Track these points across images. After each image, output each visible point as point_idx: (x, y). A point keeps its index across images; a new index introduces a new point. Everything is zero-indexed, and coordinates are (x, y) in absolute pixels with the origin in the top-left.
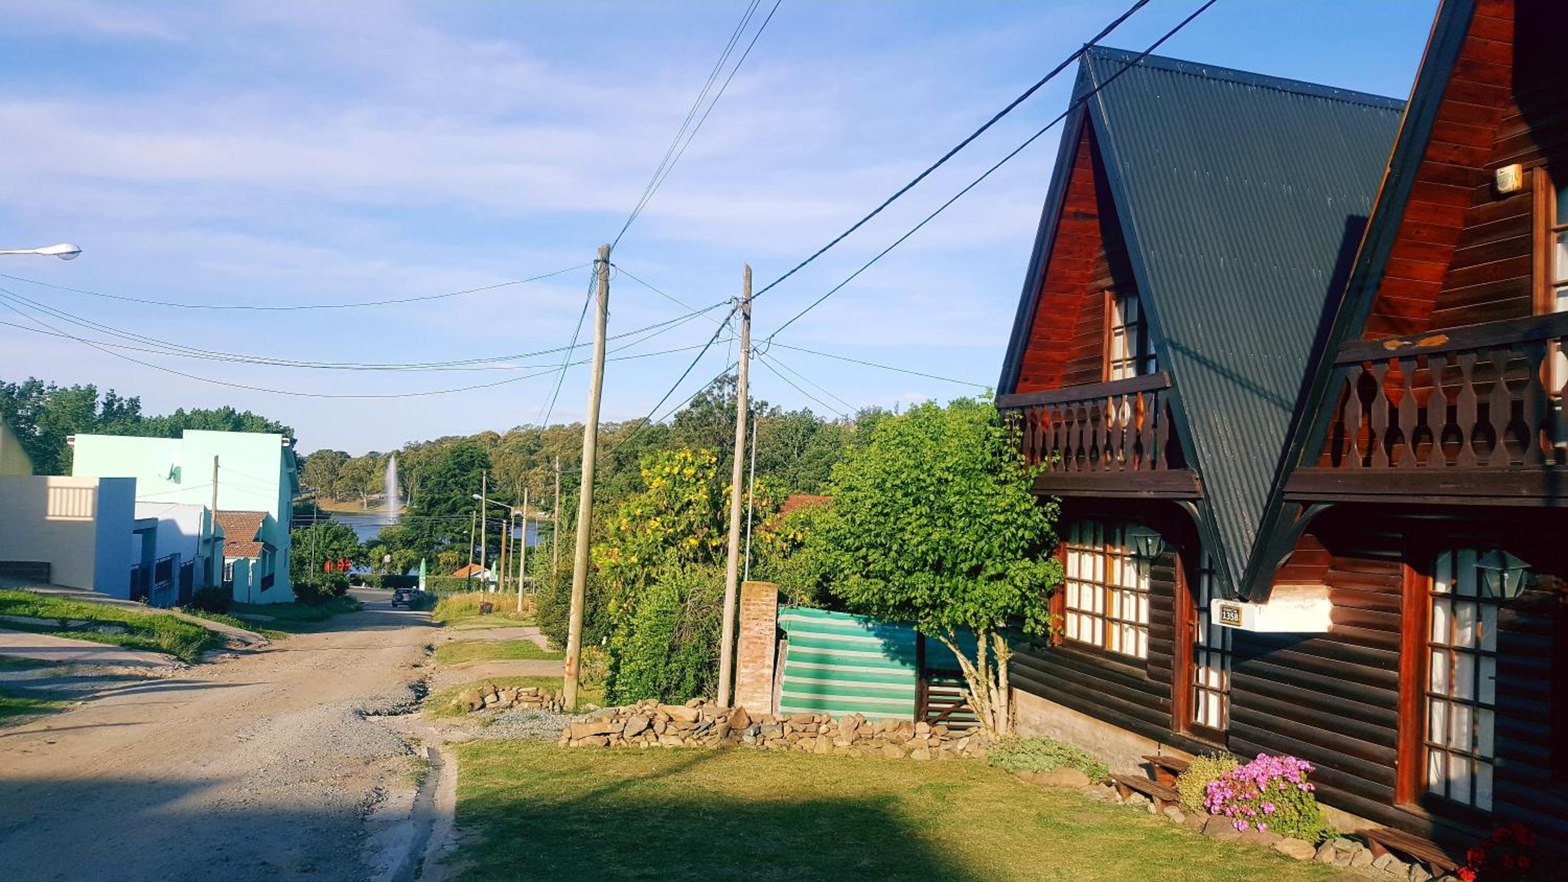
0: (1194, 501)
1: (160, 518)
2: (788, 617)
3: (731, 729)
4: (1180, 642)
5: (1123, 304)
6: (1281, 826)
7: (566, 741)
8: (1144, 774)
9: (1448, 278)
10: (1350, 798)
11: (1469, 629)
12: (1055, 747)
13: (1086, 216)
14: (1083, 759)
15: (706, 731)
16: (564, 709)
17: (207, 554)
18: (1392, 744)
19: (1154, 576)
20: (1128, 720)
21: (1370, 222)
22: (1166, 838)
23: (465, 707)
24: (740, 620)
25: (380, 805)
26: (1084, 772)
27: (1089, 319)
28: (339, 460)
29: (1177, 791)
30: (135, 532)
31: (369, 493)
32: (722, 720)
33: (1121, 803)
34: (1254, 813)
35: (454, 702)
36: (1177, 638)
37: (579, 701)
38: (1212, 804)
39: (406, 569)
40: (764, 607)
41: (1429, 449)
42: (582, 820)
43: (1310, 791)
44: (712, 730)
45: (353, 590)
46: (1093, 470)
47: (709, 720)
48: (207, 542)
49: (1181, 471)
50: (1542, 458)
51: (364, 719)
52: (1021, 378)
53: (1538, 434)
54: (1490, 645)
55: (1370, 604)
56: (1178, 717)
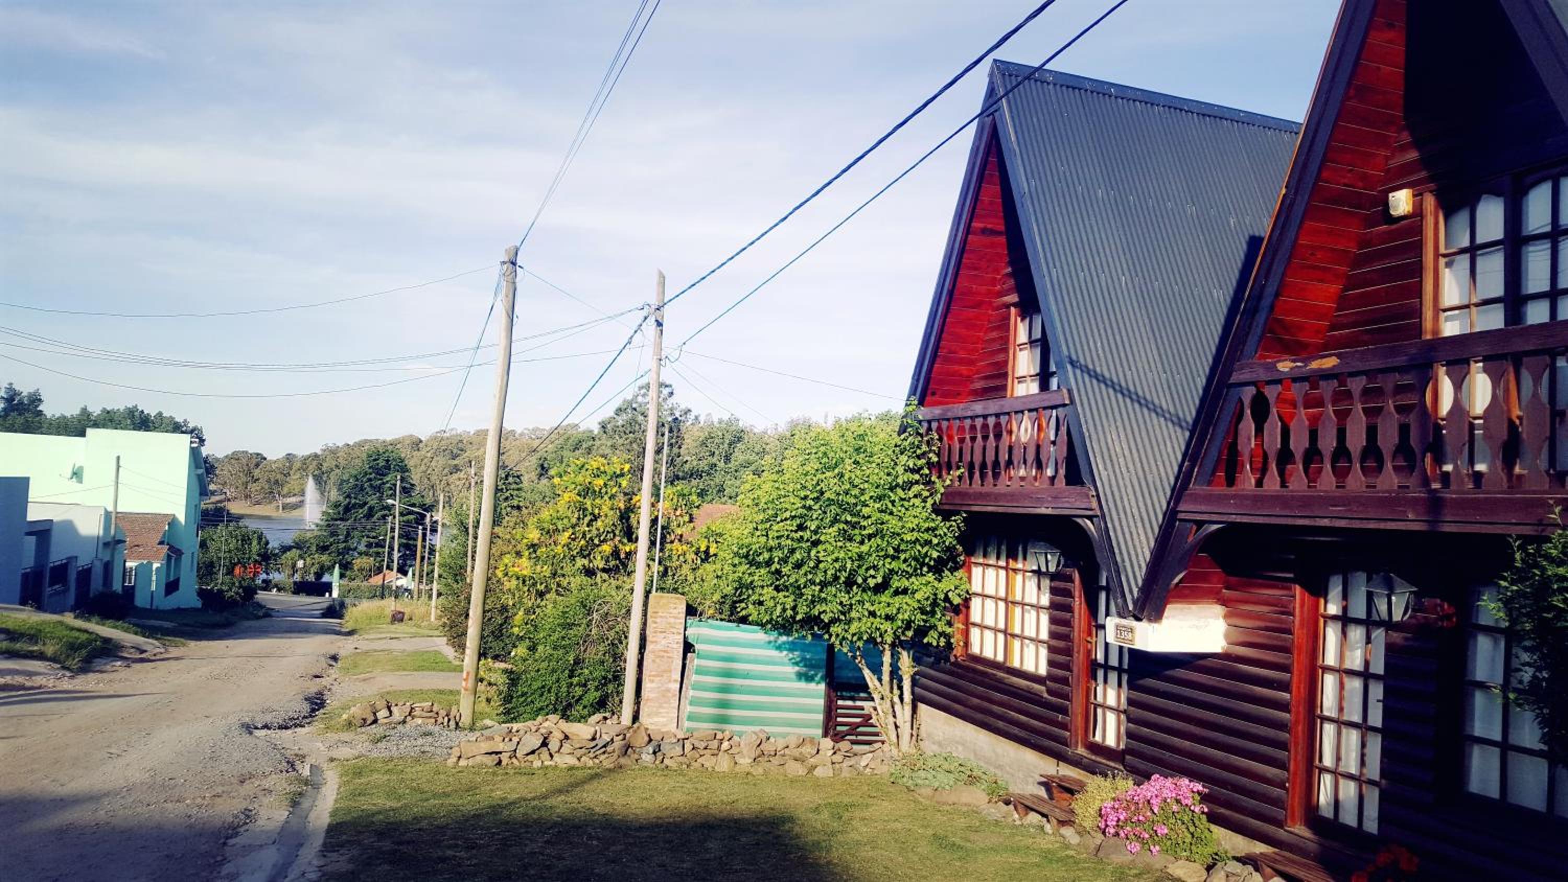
0: (1090, 518)
1: (55, 519)
2: (697, 630)
3: (629, 746)
4: (1079, 659)
5: (1027, 320)
6: (1173, 849)
7: (455, 759)
8: (1042, 792)
9: (1343, 302)
10: (1242, 820)
11: (1359, 651)
12: (956, 764)
13: (993, 232)
14: (984, 776)
15: (603, 749)
16: (460, 724)
17: (107, 558)
18: (1282, 766)
19: (1053, 591)
20: (1026, 737)
21: (1265, 242)
22: (1060, 860)
23: (358, 722)
24: (647, 632)
25: (246, 827)
26: (984, 790)
27: (994, 334)
28: (254, 461)
29: (1072, 812)
30: (29, 534)
31: (284, 496)
32: (621, 737)
33: (1018, 823)
34: (1147, 836)
35: (345, 716)
36: (1076, 655)
37: (475, 716)
38: (1107, 826)
39: (319, 575)
40: (672, 620)
41: (1320, 471)
42: (456, 846)
43: (1203, 813)
44: (609, 749)
45: (261, 596)
46: (995, 485)
47: (607, 738)
48: (106, 545)
49: (1078, 488)
50: (1426, 482)
51: (251, 733)
52: (929, 392)
53: (1424, 457)
54: (1378, 667)
55: (1262, 624)
56: (1077, 735)
